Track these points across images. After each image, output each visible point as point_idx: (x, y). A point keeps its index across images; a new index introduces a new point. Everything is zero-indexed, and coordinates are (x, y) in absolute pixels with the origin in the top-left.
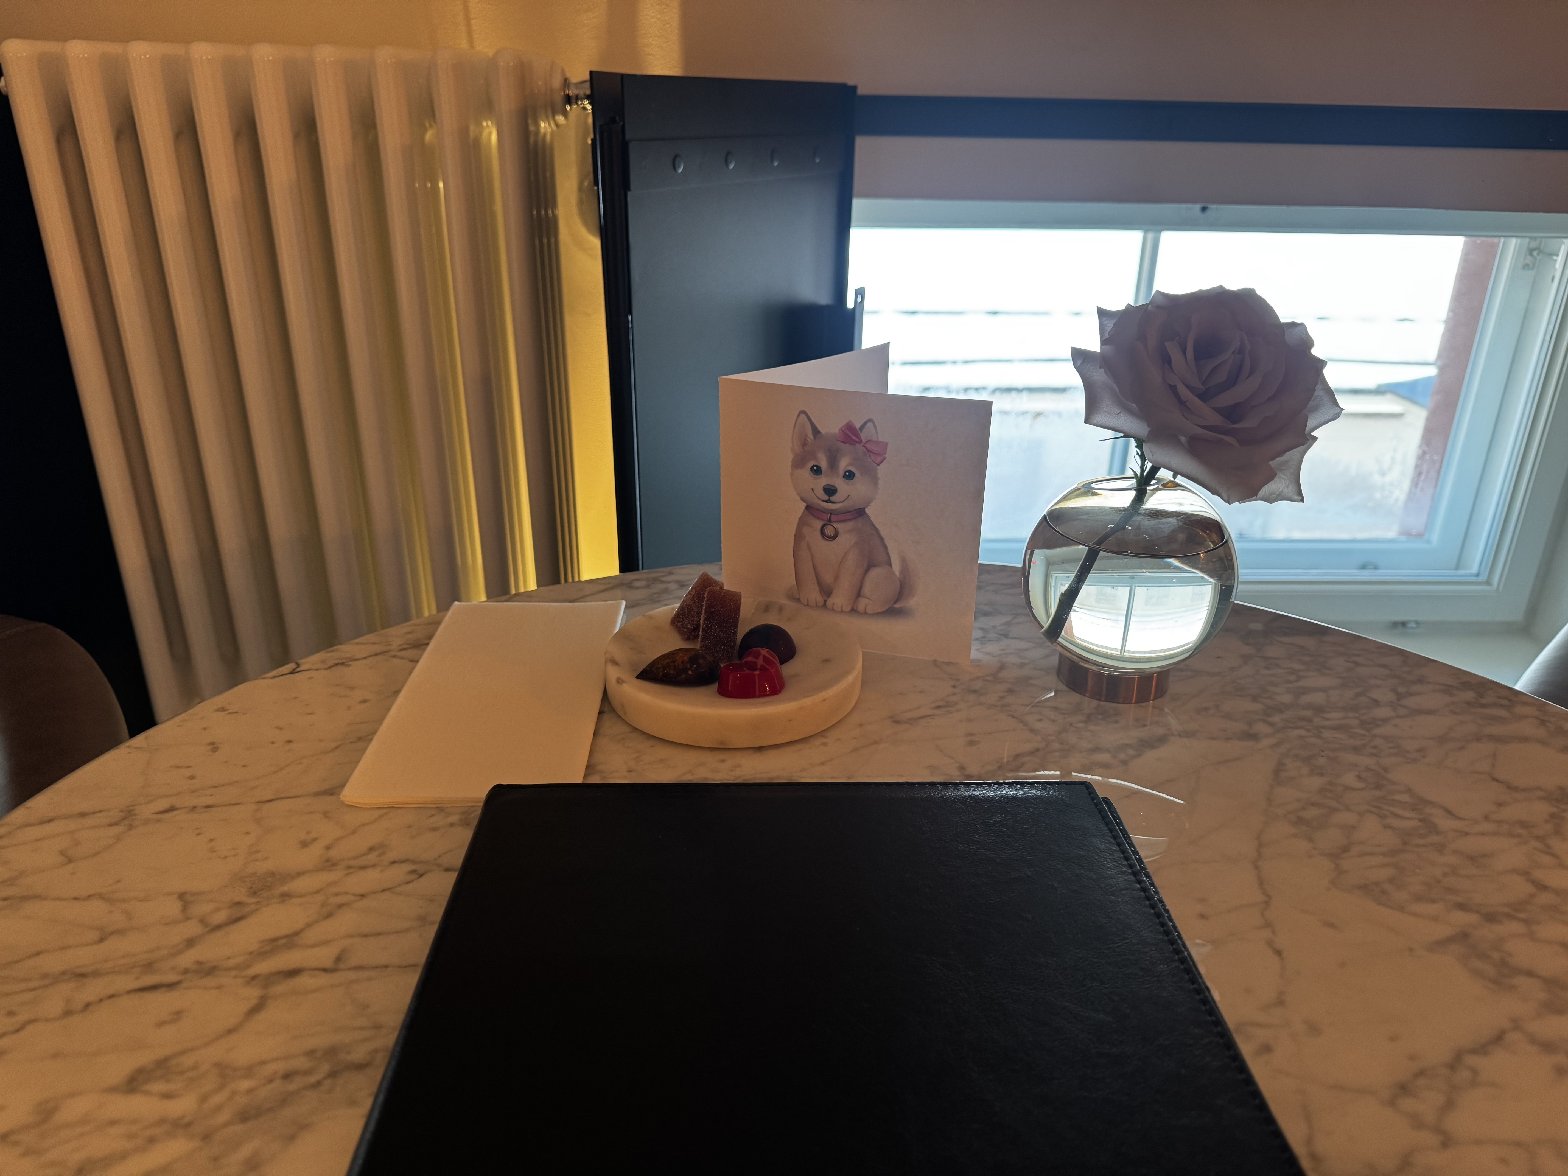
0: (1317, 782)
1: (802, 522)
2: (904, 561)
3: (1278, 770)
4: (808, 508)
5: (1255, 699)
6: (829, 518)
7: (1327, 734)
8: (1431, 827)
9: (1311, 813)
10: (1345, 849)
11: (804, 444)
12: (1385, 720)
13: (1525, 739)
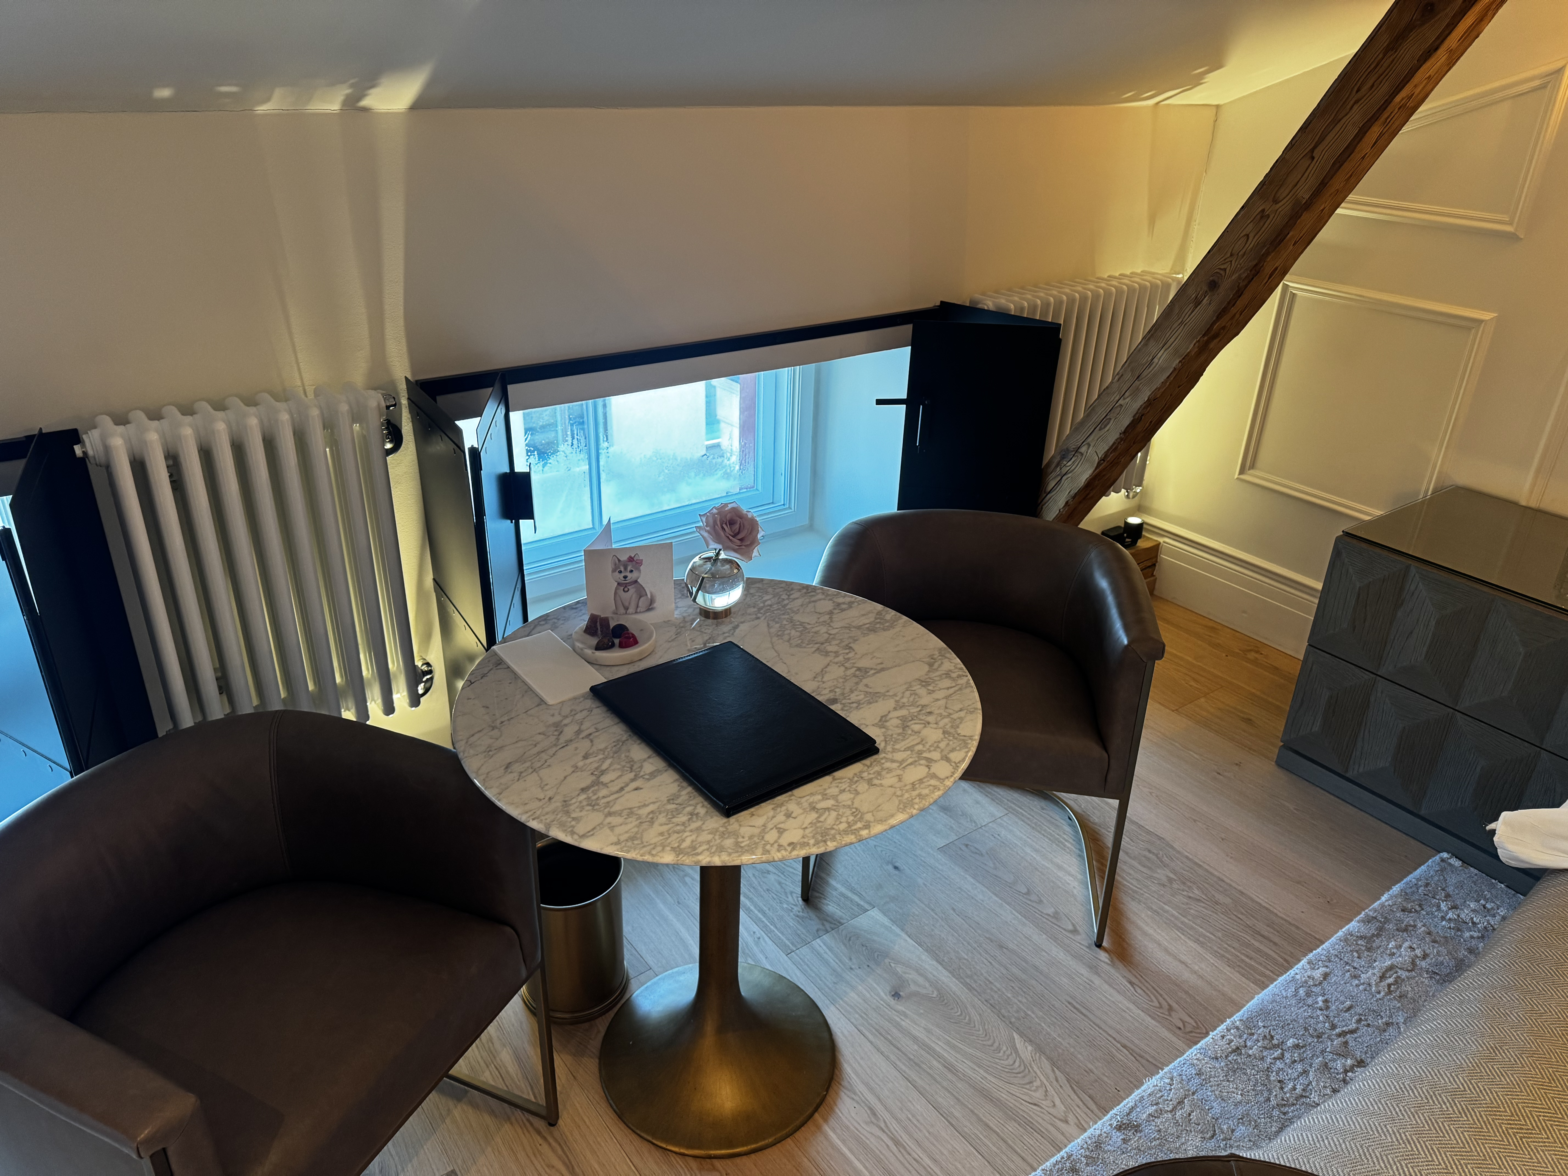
0: (778, 625)
1: (616, 589)
2: (651, 594)
3: (768, 625)
4: (618, 584)
5: (754, 607)
6: (626, 585)
7: (775, 612)
8: (806, 629)
9: (779, 633)
10: (790, 639)
11: (615, 564)
12: (787, 604)
13: (820, 600)
